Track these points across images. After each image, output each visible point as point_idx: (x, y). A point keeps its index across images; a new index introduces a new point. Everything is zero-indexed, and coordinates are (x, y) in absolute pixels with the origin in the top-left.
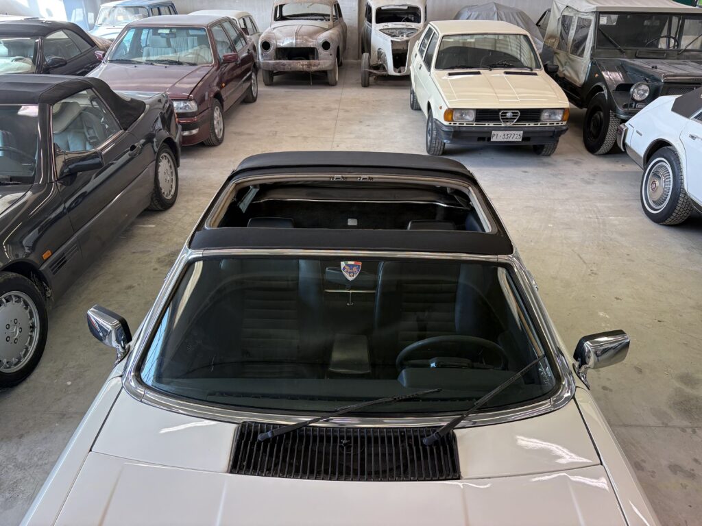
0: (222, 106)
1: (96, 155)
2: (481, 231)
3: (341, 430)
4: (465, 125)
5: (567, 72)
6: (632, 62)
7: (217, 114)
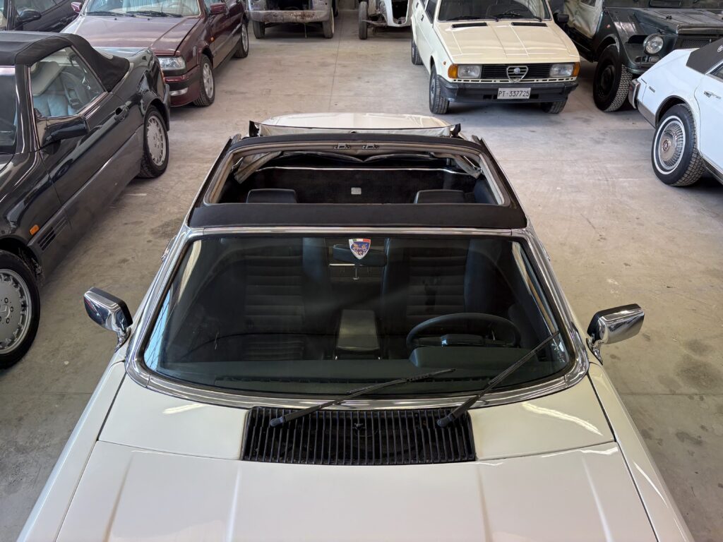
0: (212, 62)
1: (80, 120)
2: (494, 204)
3: (354, 413)
4: (470, 82)
5: (577, 21)
6: (646, 12)
7: (206, 71)
